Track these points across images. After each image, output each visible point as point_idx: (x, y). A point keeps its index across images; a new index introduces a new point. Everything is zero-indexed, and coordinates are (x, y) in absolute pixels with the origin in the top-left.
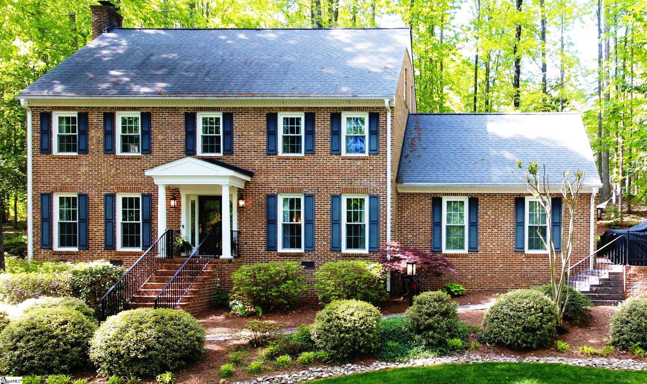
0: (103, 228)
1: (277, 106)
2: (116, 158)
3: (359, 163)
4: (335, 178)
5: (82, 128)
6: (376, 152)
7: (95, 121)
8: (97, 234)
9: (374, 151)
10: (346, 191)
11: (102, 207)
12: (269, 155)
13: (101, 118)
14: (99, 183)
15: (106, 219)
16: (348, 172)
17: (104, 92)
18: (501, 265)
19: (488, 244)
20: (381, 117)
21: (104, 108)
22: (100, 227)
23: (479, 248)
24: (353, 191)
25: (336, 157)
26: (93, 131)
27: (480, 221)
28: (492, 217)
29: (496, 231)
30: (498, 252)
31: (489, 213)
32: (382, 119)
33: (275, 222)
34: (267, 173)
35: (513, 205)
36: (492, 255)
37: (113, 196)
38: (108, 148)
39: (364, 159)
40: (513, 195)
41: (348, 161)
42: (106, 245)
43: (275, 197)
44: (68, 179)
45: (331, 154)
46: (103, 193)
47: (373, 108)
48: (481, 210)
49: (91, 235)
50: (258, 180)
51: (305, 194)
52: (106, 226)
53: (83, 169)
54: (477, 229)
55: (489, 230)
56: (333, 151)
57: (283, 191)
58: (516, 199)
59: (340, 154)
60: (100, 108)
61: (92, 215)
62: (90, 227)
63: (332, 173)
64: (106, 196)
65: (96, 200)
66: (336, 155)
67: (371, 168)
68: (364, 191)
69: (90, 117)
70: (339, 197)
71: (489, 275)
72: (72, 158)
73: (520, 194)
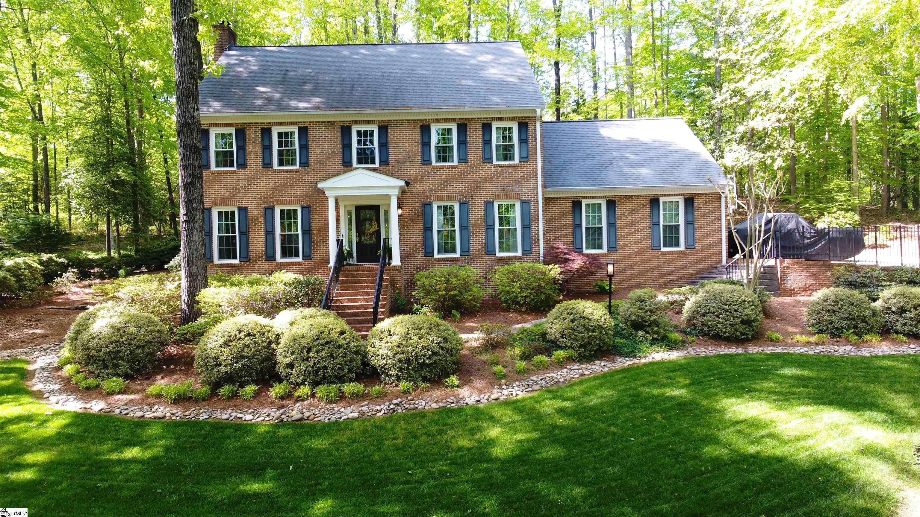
0: (263, 240)
1: (430, 118)
2: (275, 171)
3: (510, 170)
4: (488, 185)
5: (241, 144)
6: (526, 160)
7: (253, 136)
8: (258, 245)
9: (524, 159)
10: (499, 197)
11: (262, 220)
12: (424, 165)
13: (259, 133)
14: (258, 196)
15: (266, 231)
16: (500, 179)
17: (260, 109)
18: (639, 263)
19: (627, 243)
20: (530, 126)
21: (261, 123)
22: (260, 239)
23: (618, 247)
24: (506, 197)
25: (488, 165)
26: (251, 146)
27: (618, 222)
28: (630, 218)
29: (633, 230)
30: (636, 250)
31: (626, 214)
32: (531, 127)
33: (431, 229)
34: (422, 183)
35: (648, 206)
36: (630, 254)
37: (272, 209)
38: (266, 162)
39: (515, 166)
40: (648, 196)
41: (500, 169)
42: (267, 257)
43: (430, 204)
44: (228, 193)
45: (484, 163)
46: (263, 206)
47: (522, 117)
48: (618, 211)
49: (251, 248)
50: (414, 190)
51: (460, 201)
52: (266, 238)
53: (242, 183)
54: (615, 229)
55: (627, 230)
56: (485, 159)
57: (438, 199)
58: (651, 200)
59: (492, 162)
60: (257, 123)
61: (252, 227)
62: (251, 240)
63: (485, 180)
64: (266, 209)
65: (256, 213)
66: (489, 163)
67: (522, 174)
68: (516, 197)
69: (247, 132)
70: (492, 203)
71: (628, 273)
72: (232, 172)
73: (654, 195)
